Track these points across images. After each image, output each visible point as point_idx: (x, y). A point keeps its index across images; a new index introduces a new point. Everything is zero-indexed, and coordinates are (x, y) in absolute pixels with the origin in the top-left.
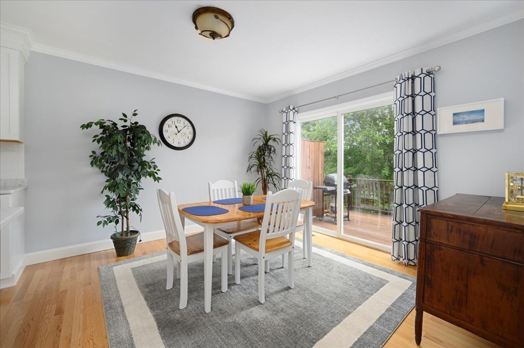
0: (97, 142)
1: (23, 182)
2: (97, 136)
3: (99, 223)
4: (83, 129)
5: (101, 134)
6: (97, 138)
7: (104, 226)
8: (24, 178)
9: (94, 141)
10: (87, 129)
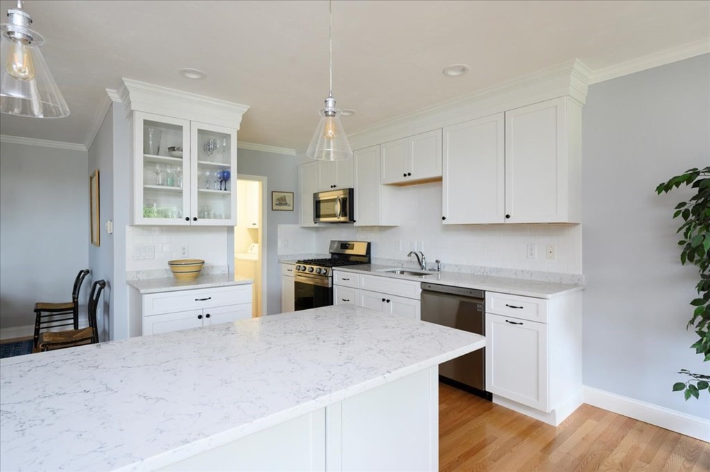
0: (683, 216)
1: (579, 280)
2: (683, 204)
3: (678, 387)
4: (659, 193)
5: (694, 198)
6: (683, 209)
7: (687, 397)
8: (581, 273)
9: (676, 215)
10: (666, 192)
